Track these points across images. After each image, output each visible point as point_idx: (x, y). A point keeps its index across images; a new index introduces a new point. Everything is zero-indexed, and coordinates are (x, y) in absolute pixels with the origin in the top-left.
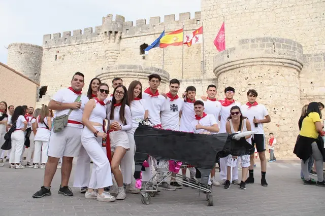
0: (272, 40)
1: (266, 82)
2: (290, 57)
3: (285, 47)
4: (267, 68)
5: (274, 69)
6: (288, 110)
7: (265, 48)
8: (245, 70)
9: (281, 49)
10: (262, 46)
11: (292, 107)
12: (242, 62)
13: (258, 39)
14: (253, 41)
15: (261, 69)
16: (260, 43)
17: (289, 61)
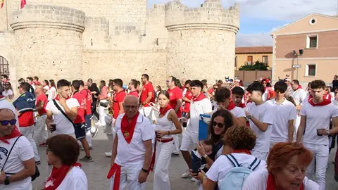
0: (52, 8)
1: (46, 41)
2: (67, 22)
3: (63, 14)
4: (48, 30)
5: (53, 31)
6: (66, 63)
7: (46, 14)
8: (31, 30)
9: (59, 16)
10: (43, 12)
11: (69, 60)
12: (27, 23)
13: (40, 6)
14: (36, 7)
15: (43, 30)
16: (41, 9)
17: (66, 25)
